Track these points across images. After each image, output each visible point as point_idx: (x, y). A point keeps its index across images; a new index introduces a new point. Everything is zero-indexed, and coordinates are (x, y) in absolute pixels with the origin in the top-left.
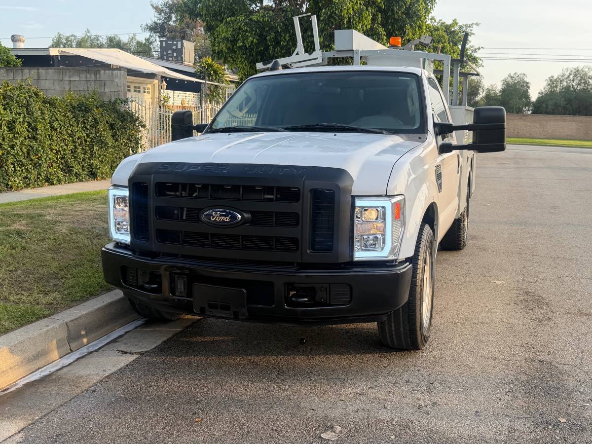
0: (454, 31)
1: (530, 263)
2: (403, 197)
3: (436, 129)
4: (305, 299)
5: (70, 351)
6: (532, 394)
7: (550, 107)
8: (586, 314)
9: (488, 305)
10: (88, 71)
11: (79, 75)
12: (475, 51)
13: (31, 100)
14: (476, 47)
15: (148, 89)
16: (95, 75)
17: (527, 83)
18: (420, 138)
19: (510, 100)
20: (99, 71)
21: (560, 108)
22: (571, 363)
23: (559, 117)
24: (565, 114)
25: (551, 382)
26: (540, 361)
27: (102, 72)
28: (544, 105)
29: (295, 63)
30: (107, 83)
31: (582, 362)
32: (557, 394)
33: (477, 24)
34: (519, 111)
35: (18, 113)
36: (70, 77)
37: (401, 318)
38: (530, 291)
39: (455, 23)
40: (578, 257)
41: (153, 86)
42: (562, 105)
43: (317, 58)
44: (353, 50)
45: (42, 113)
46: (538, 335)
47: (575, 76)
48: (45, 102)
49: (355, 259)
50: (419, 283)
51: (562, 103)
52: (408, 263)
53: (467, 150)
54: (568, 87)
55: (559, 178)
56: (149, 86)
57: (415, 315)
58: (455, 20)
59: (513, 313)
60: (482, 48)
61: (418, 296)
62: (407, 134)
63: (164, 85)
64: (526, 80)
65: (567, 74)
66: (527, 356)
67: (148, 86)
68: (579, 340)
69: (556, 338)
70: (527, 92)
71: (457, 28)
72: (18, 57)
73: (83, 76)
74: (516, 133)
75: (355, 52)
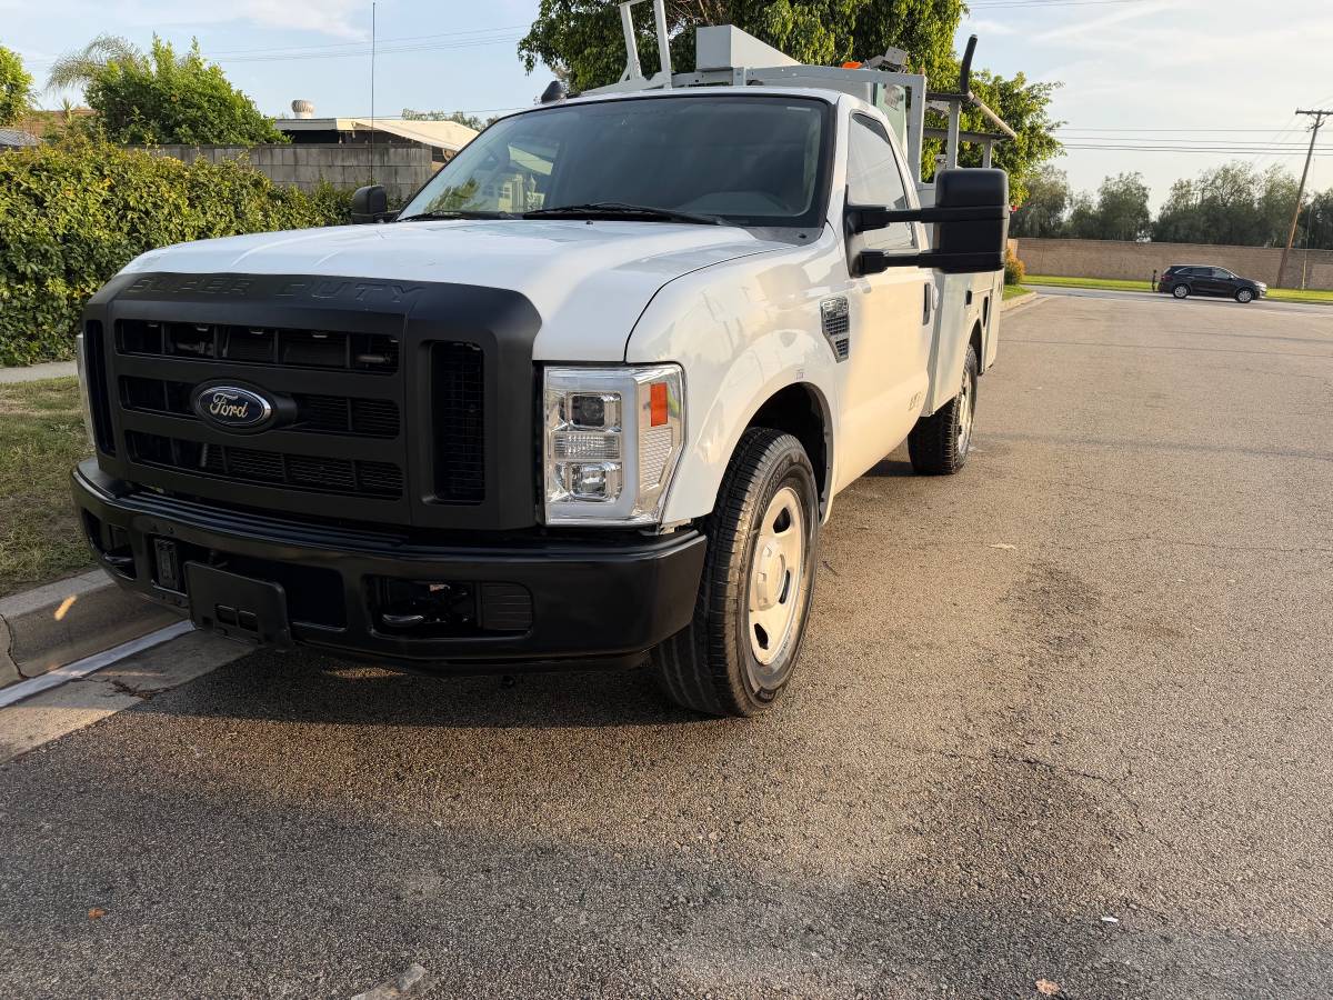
0: (1018, 94)
1: (1080, 506)
2: (679, 369)
3: (848, 219)
4: (416, 617)
5: (18, 678)
6: (975, 873)
7: (1182, 232)
8: (1170, 632)
9: (959, 599)
10: (370, 151)
11: (356, 156)
12: (1050, 129)
13: (244, 191)
14: (1054, 122)
15: (507, 190)
16: (382, 156)
17: (1144, 189)
18: (804, 237)
19: (1115, 218)
20: (387, 150)
21: (1198, 234)
22: (1103, 772)
23: (1195, 247)
24: (1205, 242)
25: (1037, 833)
26: (1029, 762)
27: (392, 150)
28: (1172, 228)
30: (400, 170)
31: (1130, 772)
32: (1042, 877)
33: (1059, 85)
34: (1130, 237)
35: (217, 214)
36: (343, 160)
37: (694, 656)
38: (1061, 568)
39: (1021, 79)
40: (1180, 496)
41: (515, 184)
42: (1202, 228)
44: (732, 69)
45: (266, 216)
46: (1048, 685)
47: (1224, 180)
48: (273, 196)
49: (551, 521)
50: (733, 575)
51: (1202, 223)
52: (696, 532)
53: (916, 267)
54: (1214, 198)
55: (1179, 345)
56: (509, 185)
57: (724, 649)
58: (1020, 75)
59: (1007, 624)
60: (1065, 123)
61: (730, 606)
62: (775, 228)
63: (531, 184)
64: (1142, 182)
65: (1211, 178)
66: (1001, 745)
67: (506, 185)
68: (1136, 704)
69: (1085, 695)
70: (1142, 205)
71: (1022, 89)
72: (286, 133)
73: (363, 158)
74: (1122, 272)
75: (735, 73)
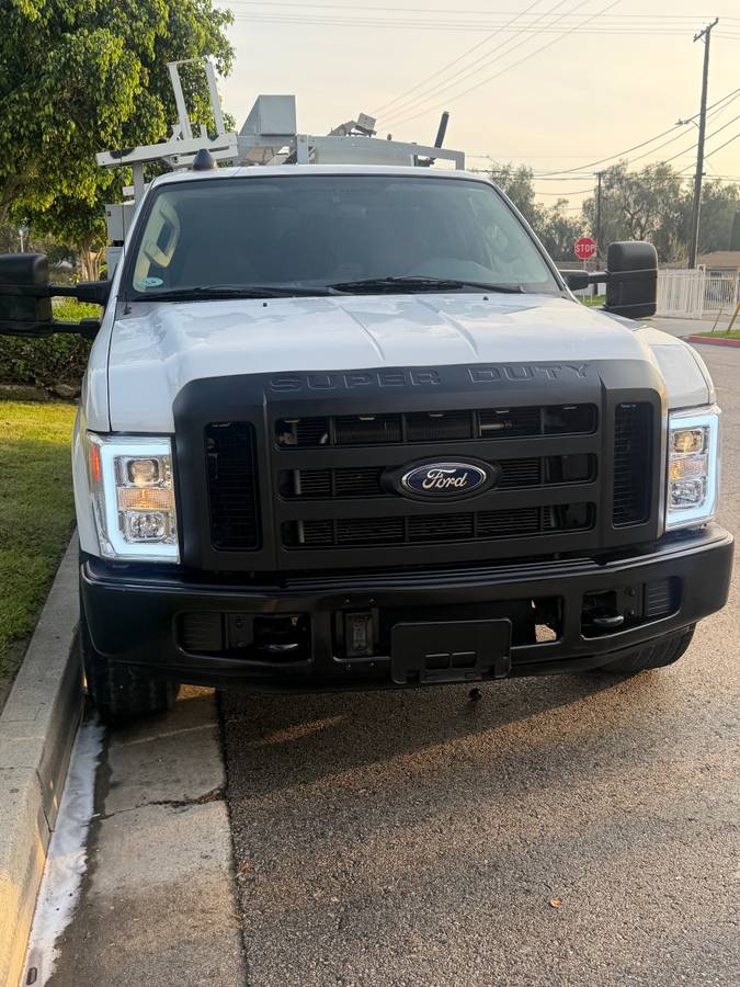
4: (619, 618)
5: (49, 834)
29: (183, 155)
43: (227, 148)
44: (296, 135)
49: (668, 528)
75: (299, 139)
